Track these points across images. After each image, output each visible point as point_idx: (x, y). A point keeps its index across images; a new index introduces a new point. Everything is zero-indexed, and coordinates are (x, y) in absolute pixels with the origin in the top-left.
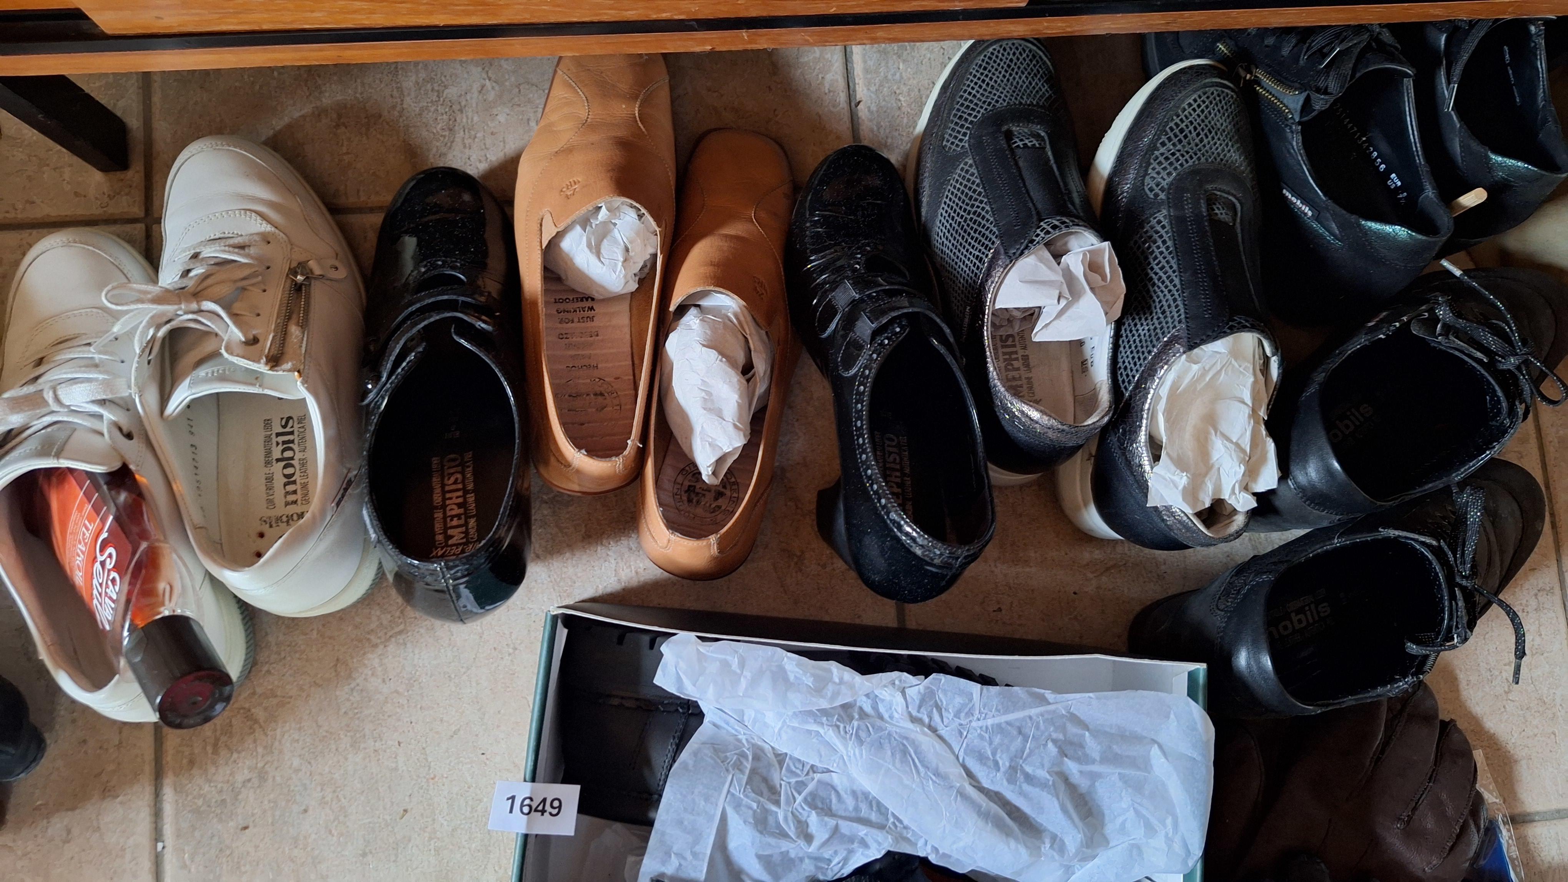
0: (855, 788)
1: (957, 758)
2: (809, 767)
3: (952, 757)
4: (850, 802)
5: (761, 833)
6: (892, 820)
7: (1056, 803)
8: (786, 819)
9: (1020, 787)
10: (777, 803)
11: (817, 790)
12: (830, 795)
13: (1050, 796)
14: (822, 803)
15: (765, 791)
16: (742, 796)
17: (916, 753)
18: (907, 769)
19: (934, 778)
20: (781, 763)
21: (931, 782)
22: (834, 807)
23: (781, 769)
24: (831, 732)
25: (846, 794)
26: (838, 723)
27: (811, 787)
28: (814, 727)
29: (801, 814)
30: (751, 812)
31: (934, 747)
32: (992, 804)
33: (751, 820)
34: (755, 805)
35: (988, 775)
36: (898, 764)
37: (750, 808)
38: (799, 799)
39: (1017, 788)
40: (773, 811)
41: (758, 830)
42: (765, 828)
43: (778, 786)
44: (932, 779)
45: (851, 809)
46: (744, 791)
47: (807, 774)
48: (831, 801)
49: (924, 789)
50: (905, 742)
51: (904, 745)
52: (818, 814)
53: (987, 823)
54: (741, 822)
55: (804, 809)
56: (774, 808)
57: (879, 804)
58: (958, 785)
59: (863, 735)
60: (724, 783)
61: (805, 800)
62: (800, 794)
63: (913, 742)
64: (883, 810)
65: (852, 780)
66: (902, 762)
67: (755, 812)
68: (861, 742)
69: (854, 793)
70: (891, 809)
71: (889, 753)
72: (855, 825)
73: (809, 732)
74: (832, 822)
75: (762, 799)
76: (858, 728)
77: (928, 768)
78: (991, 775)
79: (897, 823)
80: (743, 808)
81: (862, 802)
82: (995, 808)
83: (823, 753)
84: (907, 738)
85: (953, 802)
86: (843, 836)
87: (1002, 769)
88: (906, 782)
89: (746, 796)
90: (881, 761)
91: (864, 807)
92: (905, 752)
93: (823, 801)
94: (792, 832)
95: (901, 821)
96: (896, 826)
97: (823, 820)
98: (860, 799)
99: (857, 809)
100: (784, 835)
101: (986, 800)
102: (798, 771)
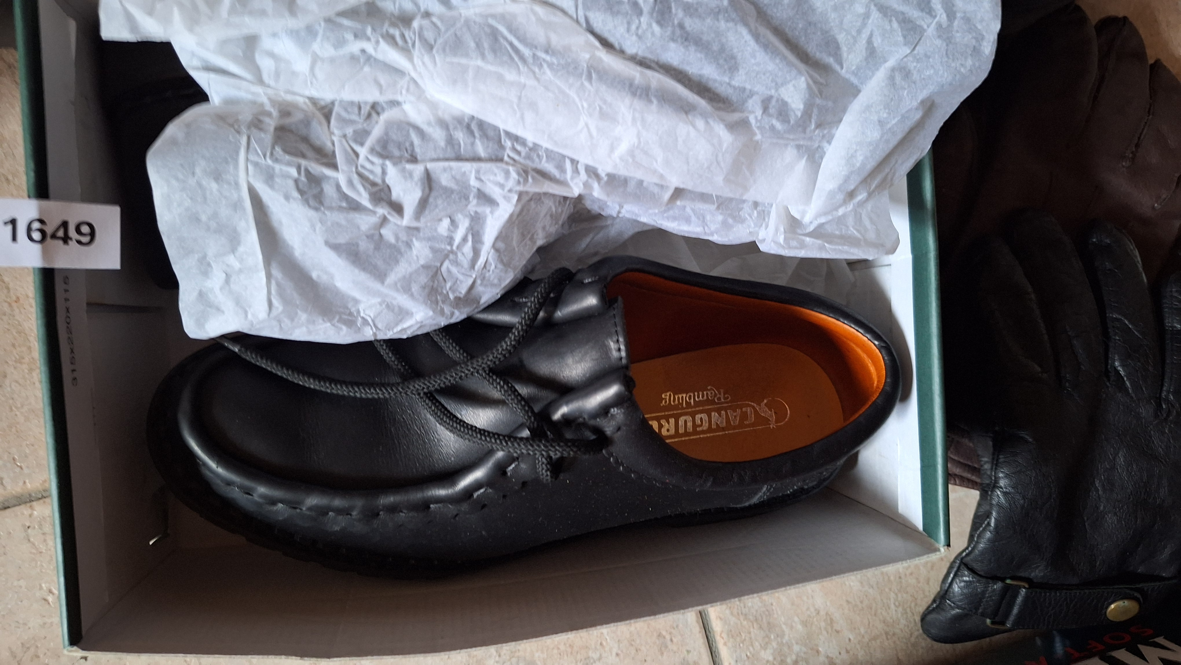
0: (440, 113)
1: (577, 21)
2: (368, 108)
3: (568, 20)
4: (438, 135)
5: (316, 209)
6: (508, 144)
7: (744, 31)
8: (350, 183)
9: (681, 26)
10: (334, 166)
11: (386, 134)
12: (408, 135)
13: (731, 25)
14: (399, 148)
15: (310, 153)
16: (269, 162)
17: (511, 30)
18: (505, 58)
19: (548, 58)
20: (328, 117)
21: (545, 66)
22: (417, 150)
23: (329, 122)
24: (383, 45)
25: (429, 124)
26: (392, 31)
27: (377, 132)
28: (355, 47)
29: (371, 172)
30: (291, 183)
31: (535, 13)
32: (649, 73)
33: (296, 194)
34: (294, 172)
35: (628, 30)
36: (490, 56)
37: (287, 176)
38: (362, 152)
39: (678, 32)
40: (328, 178)
41: (309, 206)
42: (321, 203)
43: (329, 144)
44: (544, 60)
45: (442, 144)
46: (272, 154)
47: (369, 116)
48: (412, 144)
49: (538, 79)
50: (491, 21)
51: (491, 27)
52: (395, 164)
53: (650, 101)
54: (282, 200)
55: (372, 163)
56: (328, 172)
57: (481, 125)
58: (587, 56)
59: (429, 35)
60: (237, 153)
61: (372, 150)
62: (362, 144)
63: (503, 18)
64: (491, 133)
65: (433, 105)
66: (494, 51)
67: (296, 181)
68: (429, 47)
69: (443, 124)
70: (502, 126)
71: (472, 45)
72: (454, 164)
73: (353, 58)
74: (418, 170)
75: (303, 163)
76: (421, 28)
77: (536, 48)
78: (633, 27)
79: (519, 147)
80: (277, 180)
81: (455, 128)
82: (656, 79)
83: (382, 82)
84: (493, 16)
85: (586, 84)
86: (448, 192)
87: (646, 9)
88: (510, 76)
89: (276, 160)
90: (464, 61)
91: (460, 136)
92: (494, 34)
93: (399, 146)
94: (364, 199)
95: (523, 142)
96: (519, 153)
97: (403, 170)
98: (451, 127)
99: (450, 141)
100: (355, 207)
101: (639, 68)
102: (354, 117)
